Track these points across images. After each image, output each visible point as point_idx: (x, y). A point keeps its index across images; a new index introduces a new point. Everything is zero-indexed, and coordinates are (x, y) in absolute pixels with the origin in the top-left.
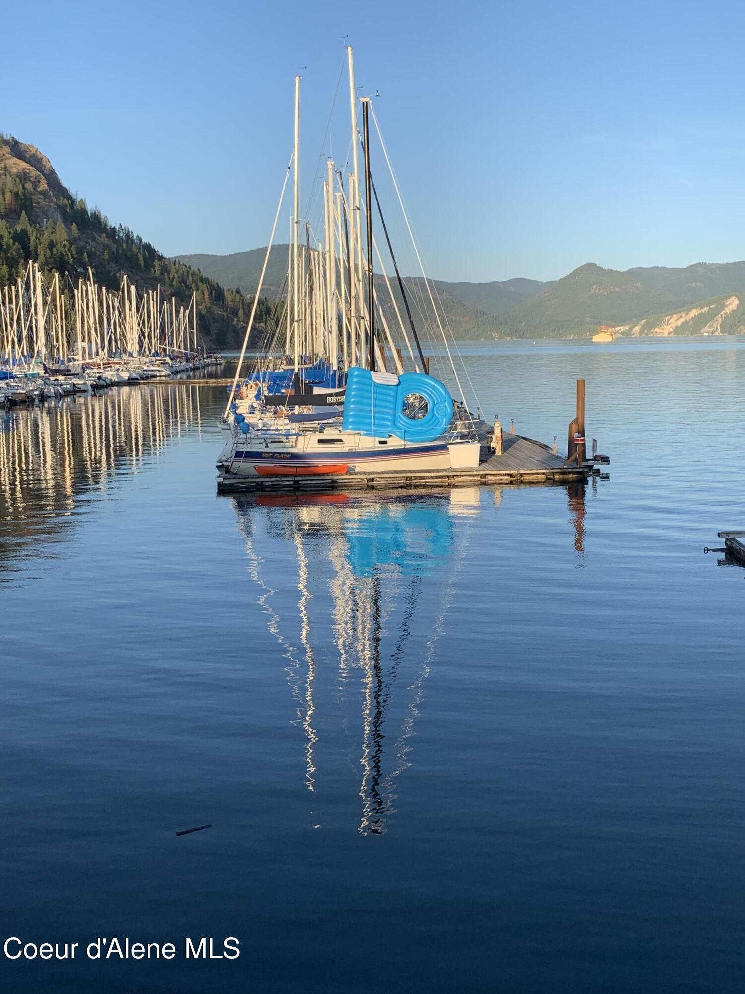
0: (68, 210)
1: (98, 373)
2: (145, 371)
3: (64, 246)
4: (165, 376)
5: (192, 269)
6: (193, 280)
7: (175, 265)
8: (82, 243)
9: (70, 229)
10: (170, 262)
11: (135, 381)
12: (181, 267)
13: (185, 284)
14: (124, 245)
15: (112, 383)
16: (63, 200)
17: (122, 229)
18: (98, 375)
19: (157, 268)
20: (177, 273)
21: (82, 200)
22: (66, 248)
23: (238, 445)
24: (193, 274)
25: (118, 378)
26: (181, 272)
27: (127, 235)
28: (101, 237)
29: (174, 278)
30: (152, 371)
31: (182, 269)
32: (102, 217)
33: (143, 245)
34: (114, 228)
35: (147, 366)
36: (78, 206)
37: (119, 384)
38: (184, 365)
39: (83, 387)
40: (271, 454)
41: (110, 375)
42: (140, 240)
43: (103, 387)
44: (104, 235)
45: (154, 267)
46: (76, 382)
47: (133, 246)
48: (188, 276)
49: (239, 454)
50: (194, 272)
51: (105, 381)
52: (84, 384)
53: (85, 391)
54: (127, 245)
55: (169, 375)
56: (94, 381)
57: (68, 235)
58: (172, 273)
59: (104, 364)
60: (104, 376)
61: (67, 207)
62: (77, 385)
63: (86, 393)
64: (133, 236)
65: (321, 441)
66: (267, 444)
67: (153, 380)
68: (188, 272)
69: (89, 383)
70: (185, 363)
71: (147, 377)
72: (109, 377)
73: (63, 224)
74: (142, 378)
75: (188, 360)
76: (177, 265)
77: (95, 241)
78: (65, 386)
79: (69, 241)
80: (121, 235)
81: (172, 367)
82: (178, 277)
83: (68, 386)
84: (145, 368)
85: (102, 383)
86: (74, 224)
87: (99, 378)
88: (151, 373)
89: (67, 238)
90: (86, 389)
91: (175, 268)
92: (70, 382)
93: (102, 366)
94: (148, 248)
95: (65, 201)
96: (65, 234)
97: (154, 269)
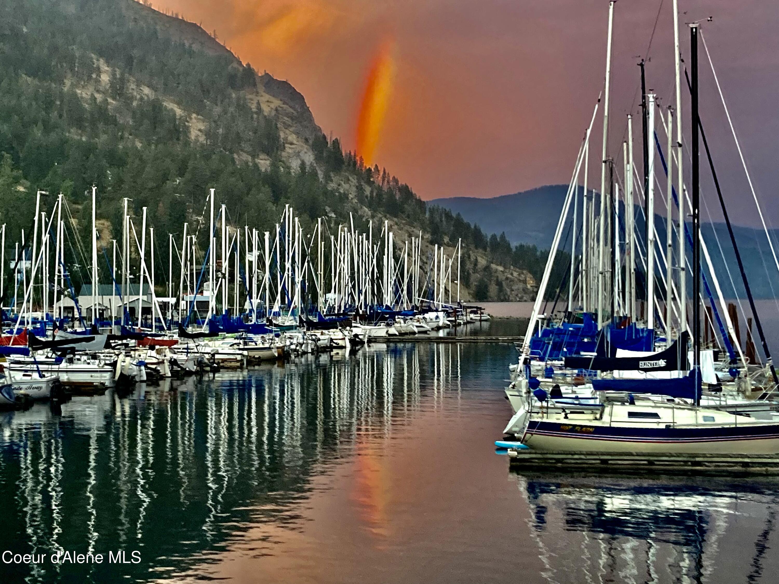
10: (428, 205)
21: (335, 140)
23: (532, 414)
33: (399, 188)
34: (369, 170)
40: (570, 427)
42: (397, 181)
46: (333, 338)
49: (533, 425)
52: (342, 339)
53: (342, 347)
64: (389, 177)
65: (631, 415)
66: (566, 415)
69: (347, 338)
78: (322, 342)
83: (326, 342)
92: (328, 337)
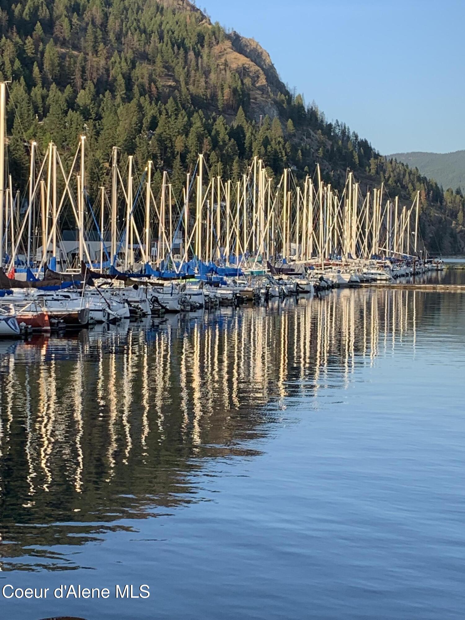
0: (285, 105)
1: (320, 274)
2: (365, 274)
3: (279, 143)
4: (386, 280)
5: (410, 168)
6: (410, 179)
7: (391, 163)
8: (296, 140)
9: (286, 126)
10: (386, 160)
11: (357, 284)
12: (397, 165)
13: (401, 184)
14: (340, 142)
15: (333, 285)
16: (280, 95)
17: (339, 126)
18: (320, 276)
19: (373, 166)
20: (393, 171)
21: (299, 96)
22: (281, 145)
24: (410, 173)
25: (339, 280)
26: (398, 170)
27: (343, 132)
28: (316, 133)
29: (390, 176)
30: (372, 274)
31: (399, 167)
32: (319, 113)
33: (358, 142)
34: (330, 125)
35: (367, 269)
36: (295, 102)
37: (340, 286)
38: (403, 269)
39: (306, 288)
41: (331, 276)
42: (356, 137)
43: (324, 288)
44: (320, 131)
45: (369, 165)
46: (299, 283)
47: (349, 143)
48: (404, 175)
50: (411, 171)
51: (326, 282)
52: (307, 284)
53: (307, 292)
54: (342, 142)
55: (390, 279)
56: (316, 281)
57: (283, 132)
58: (387, 172)
59: (325, 265)
60: (325, 277)
61: (284, 103)
62: (300, 286)
63: (309, 294)
64: (349, 133)
67: (373, 284)
68: (405, 171)
69: (312, 284)
70: (405, 267)
71: (367, 281)
72: (331, 279)
73: (278, 121)
74: (362, 281)
75: (408, 264)
76: (394, 163)
77: (310, 138)
78: (288, 286)
79: (284, 138)
80: (337, 131)
81: (393, 271)
82: (394, 176)
83: (292, 286)
84: (365, 270)
85: (323, 284)
86: (290, 120)
87: (321, 279)
88: (371, 276)
89: (282, 134)
90: (309, 290)
91: (392, 167)
92: (294, 282)
93: (323, 267)
94: (364, 145)
95: (283, 97)
96: (281, 130)
97: (369, 167)
